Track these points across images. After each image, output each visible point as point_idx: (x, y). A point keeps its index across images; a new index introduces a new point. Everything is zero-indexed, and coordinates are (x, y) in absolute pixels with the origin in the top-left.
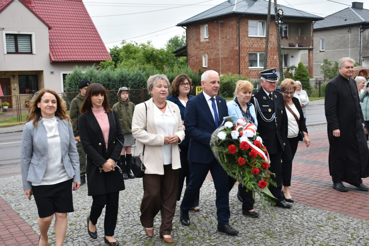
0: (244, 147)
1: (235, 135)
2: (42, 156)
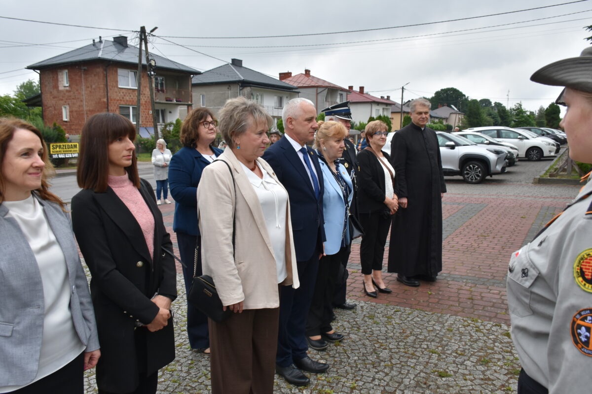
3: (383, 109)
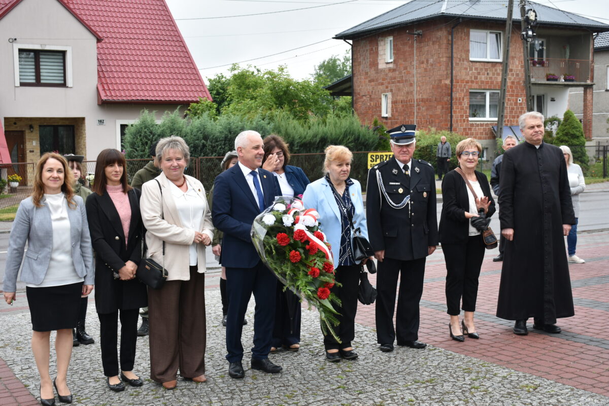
2: (44, 246)
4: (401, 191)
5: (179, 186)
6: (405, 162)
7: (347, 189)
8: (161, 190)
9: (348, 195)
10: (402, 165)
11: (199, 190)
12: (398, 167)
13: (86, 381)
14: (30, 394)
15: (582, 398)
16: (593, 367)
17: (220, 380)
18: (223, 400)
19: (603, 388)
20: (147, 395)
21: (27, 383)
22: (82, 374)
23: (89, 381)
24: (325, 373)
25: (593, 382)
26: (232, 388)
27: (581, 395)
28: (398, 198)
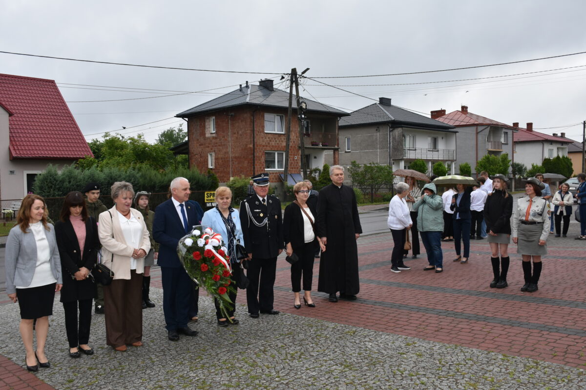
0: (208, 254)
1: (201, 242)
2: (30, 259)
3: (558, 148)
4: (262, 215)
5: (125, 216)
6: (263, 197)
7: (230, 214)
8: (111, 217)
9: (231, 218)
10: (261, 199)
11: (139, 218)
12: (259, 200)
13: (54, 352)
14: (15, 364)
15: (383, 336)
16: (382, 318)
17: (152, 344)
18: (159, 356)
19: (392, 330)
20: (103, 357)
21: (9, 356)
22: (49, 347)
23: (56, 351)
24: (221, 334)
25: (386, 327)
26: (162, 348)
27: (381, 335)
28: (260, 220)
